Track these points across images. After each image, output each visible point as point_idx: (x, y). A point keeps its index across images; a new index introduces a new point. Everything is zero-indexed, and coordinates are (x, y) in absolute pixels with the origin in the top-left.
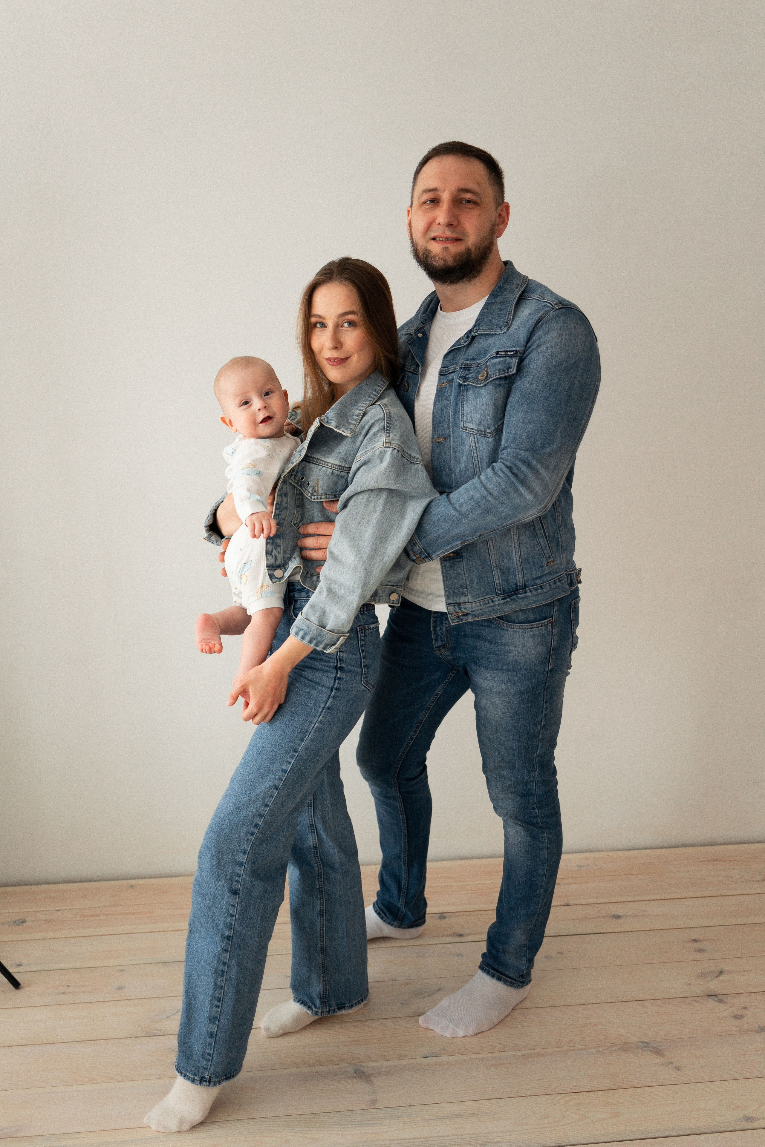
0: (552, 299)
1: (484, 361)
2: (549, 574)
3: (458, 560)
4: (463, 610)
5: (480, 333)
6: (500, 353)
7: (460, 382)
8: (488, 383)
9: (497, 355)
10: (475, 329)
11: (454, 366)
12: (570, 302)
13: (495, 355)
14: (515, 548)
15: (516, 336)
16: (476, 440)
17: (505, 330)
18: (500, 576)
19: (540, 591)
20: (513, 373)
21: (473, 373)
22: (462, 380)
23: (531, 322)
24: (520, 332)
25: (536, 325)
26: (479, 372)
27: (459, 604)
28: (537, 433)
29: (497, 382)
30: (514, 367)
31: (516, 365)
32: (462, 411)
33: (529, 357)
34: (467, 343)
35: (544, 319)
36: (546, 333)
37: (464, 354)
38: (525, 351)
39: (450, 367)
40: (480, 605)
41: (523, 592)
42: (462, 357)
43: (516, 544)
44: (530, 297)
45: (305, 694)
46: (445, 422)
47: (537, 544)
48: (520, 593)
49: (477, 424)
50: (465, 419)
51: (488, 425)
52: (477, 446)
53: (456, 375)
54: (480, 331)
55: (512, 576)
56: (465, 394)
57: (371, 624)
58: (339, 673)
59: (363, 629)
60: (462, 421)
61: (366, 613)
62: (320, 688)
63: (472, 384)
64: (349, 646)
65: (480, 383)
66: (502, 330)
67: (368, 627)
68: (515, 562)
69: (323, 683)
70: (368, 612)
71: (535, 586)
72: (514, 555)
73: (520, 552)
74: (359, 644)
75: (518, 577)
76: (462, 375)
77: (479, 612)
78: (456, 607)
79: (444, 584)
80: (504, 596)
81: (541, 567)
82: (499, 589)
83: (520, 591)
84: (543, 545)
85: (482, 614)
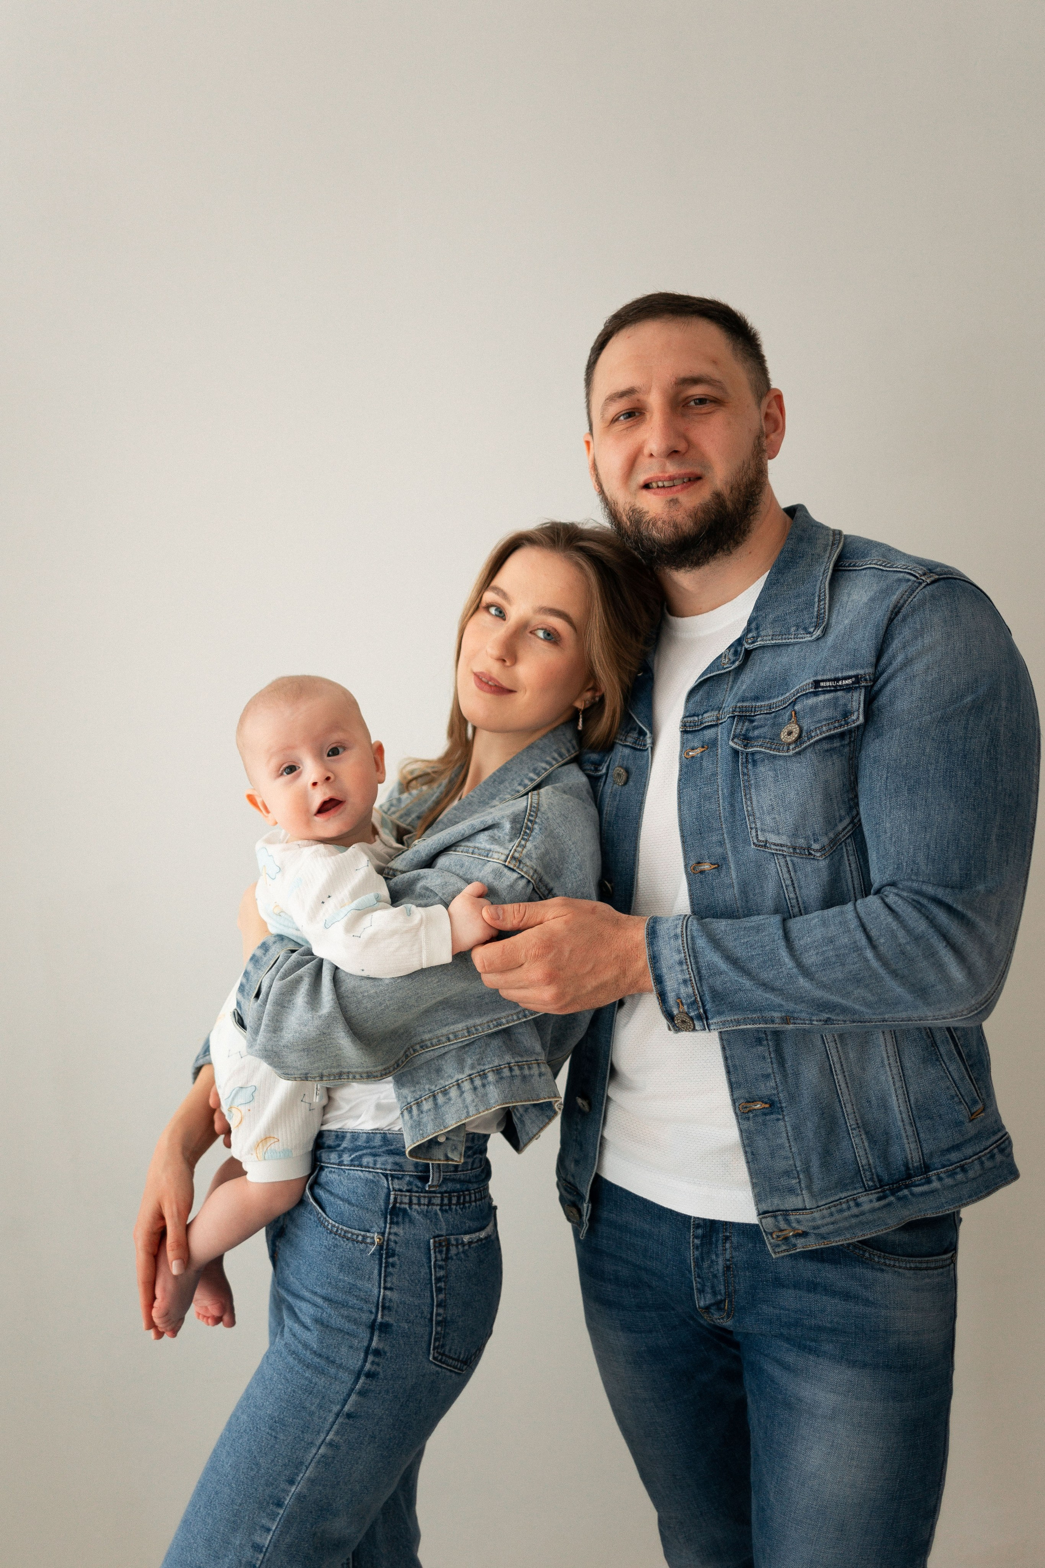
0: (910, 566)
1: (786, 701)
2: (978, 1137)
3: (774, 1116)
4: (794, 1225)
5: (762, 643)
6: (822, 684)
7: (737, 747)
8: (804, 748)
9: (815, 688)
10: (750, 635)
11: (716, 713)
13: (811, 690)
14: (894, 1085)
15: (851, 645)
16: (790, 865)
17: (818, 633)
18: (868, 1151)
19: (960, 1177)
20: (858, 723)
21: (761, 727)
22: (740, 742)
23: (880, 615)
24: (858, 637)
25: (891, 620)
26: (777, 726)
27: (786, 1213)
29: (826, 746)
30: (858, 710)
31: (862, 705)
32: (749, 808)
33: (889, 687)
34: (735, 664)
35: (907, 606)
36: (919, 634)
37: (732, 688)
38: (877, 676)
39: (705, 715)
40: (832, 1214)
41: (923, 1181)
42: (728, 693)
43: (895, 1076)
44: (858, 566)
45: (303, 1381)
46: (711, 830)
47: (942, 1073)
48: (917, 1183)
49: (790, 834)
50: (759, 825)
51: (814, 834)
52: (794, 878)
53: (722, 732)
54: (762, 640)
55: (895, 1149)
56: (751, 773)
57: (466, 1233)
58: (375, 1338)
59: (444, 1244)
60: (751, 828)
61: (456, 1210)
62: (333, 1371)
63: (768, 751)
64: (408, 1278)
65: (785, 748)
66: (810, 633)
67: (457, 1240)
68: (898, 1117)
69: (341, 1359)
70: (462, 1206)
71: (949, 1166)
72: (896, 1103)
73: (908, 1093)
74: (431, 1274)
75: (908, 1150)
76: (738, 731)
77: (831, 1228)
78: (780, 1218)
79: (749, 1169)
80: (882, 1191)
81: (958, 1124)
82: (869, 1177)
83: (916, 1178)
84: (956, 1075)
85: (838, 1232)
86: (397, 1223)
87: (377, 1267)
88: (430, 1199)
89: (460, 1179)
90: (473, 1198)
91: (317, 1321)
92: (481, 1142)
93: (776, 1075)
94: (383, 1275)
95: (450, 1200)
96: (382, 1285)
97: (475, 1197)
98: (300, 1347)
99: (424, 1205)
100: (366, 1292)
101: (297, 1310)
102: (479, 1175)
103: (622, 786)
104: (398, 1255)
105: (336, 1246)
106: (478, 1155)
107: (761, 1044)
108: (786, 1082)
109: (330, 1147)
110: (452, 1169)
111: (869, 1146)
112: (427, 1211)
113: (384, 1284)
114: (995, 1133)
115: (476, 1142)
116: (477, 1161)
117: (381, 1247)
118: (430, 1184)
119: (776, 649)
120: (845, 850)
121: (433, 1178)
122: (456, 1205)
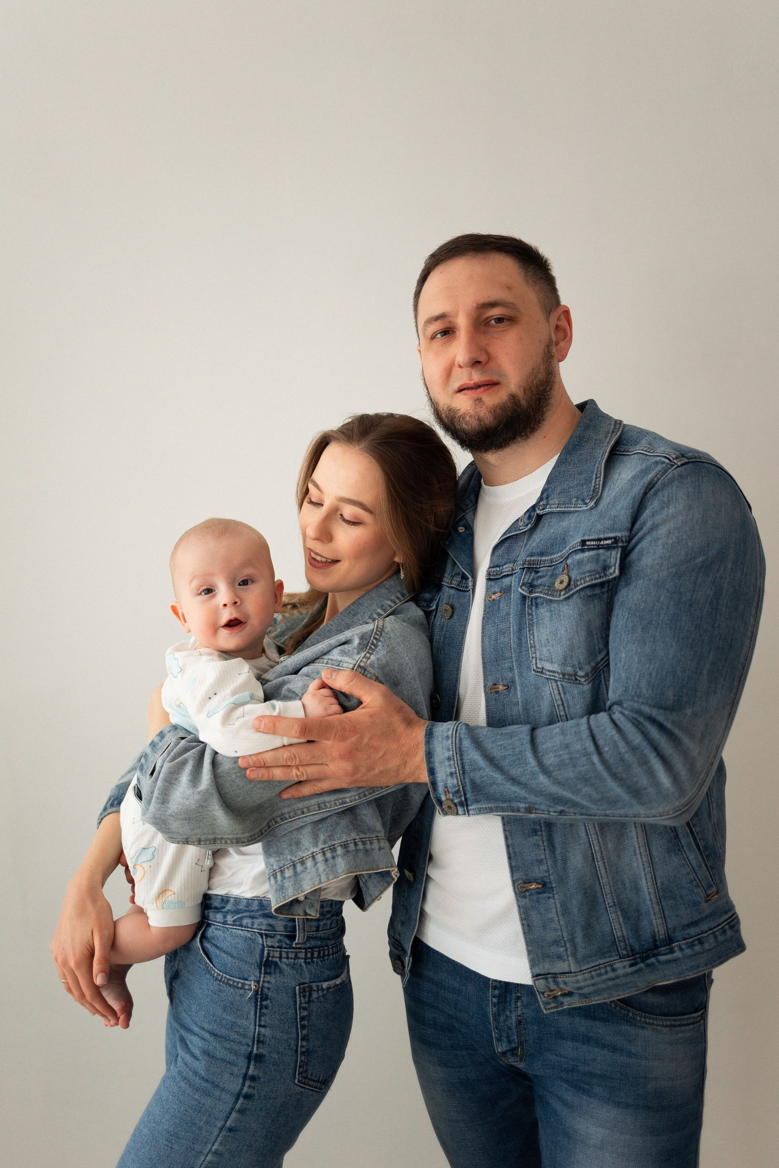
0: (669, 450)
1: (561, 557)
2: (712, 915)
3: (545, 895)
4: (562, 986)
5: (550, 510)
6: (588, 543)
7: (524, 593)
8: (572, 595)
9: (583, 546)
10: (542, 503)
11: (511, 565)
13: (579, 548)
14: (644, 871)
16: (561, 689)
17: (592, 504)
18: (622, 923)
19: (697, 948)
20: (613, 575)
21: (544, 577)
22: (526, 589)
23: (638, 489)
25: (645, 494)
26: (554, 576)
27: (555, 976)
29: (589, 592)
30: (615, 565)
31: (618, 561)
32: (532, 642)
33: (638, 548)
34: (530, 526)
35: (659, 483)
36: (665, 505)
37: (526, 545)
38: (630, 539)
39: (505, 567)
40: (592, 977)
41: (667, 951)
42: (523, 549)
43: (645, 863)
44: (630, 452)
45: (193, 1102)
46: (504, 658)
47: (683, 862)
48: (662, 952)
49: (561, 663)
50: (538, 654)
51: (579, 664)
52: (564, 699)
53: (515, 581)
54: (550, 508)
55: (644, 923)
56: (534, 613)
57: (325, 981)
58: (252, 1067)
59: (307, 990)
60: (533, 658)
61: (317, 962)
62: (217, 1093)
63: (545, 596)
64: (278, 1018)
65: (558, 594)
66: (586, 504)
67: (318, 986)
68: (647, 897)
69: (224, 1083)
70: (322, 959)
71: (689, 939)
72: (645, 884)
73: (655, 877)
74: (297, 1014)
75: (655, 924)
76: (526, 580)
77: (592, 989)
78: (550, 980)
79: (526, 938)
80: (633, 959)
81: (696, 904)
82: (623, 947)
83: (662, 949)
84: (694, 863)
85: (597, 992)
86: (270, 973)
87: (253, 1009)
88: (296, 953)
89: (320, 937)
90: (331, 952)
91: (206, 1053)
92: (338, 906)
93: (548, 861)
94: (258, 1015)
95: (312, 954)
96: (257, 1023)
97: (333, 951)
98: (191, 1074)
99: (291, 958)
100: (245, 1029)
101: (188, 1043)
102: (336, 932)
103: (448, 619)
104: (270, 999)
105: (220, 991)
106: (335, 918)
107: (536, 835)
108: (556, 866)
109: (216, 908)
110: (314, 929)
111: (624, 921)
112: (294, 964)
113: (259, 1022)
114: (726, 912)
115: (334, 907)
116: (334, 921)
117: (256, 992)
118: (296, 942)
119: (561, 515)
120: (602, 676)
121: (299, 937)
122: (317, 959)
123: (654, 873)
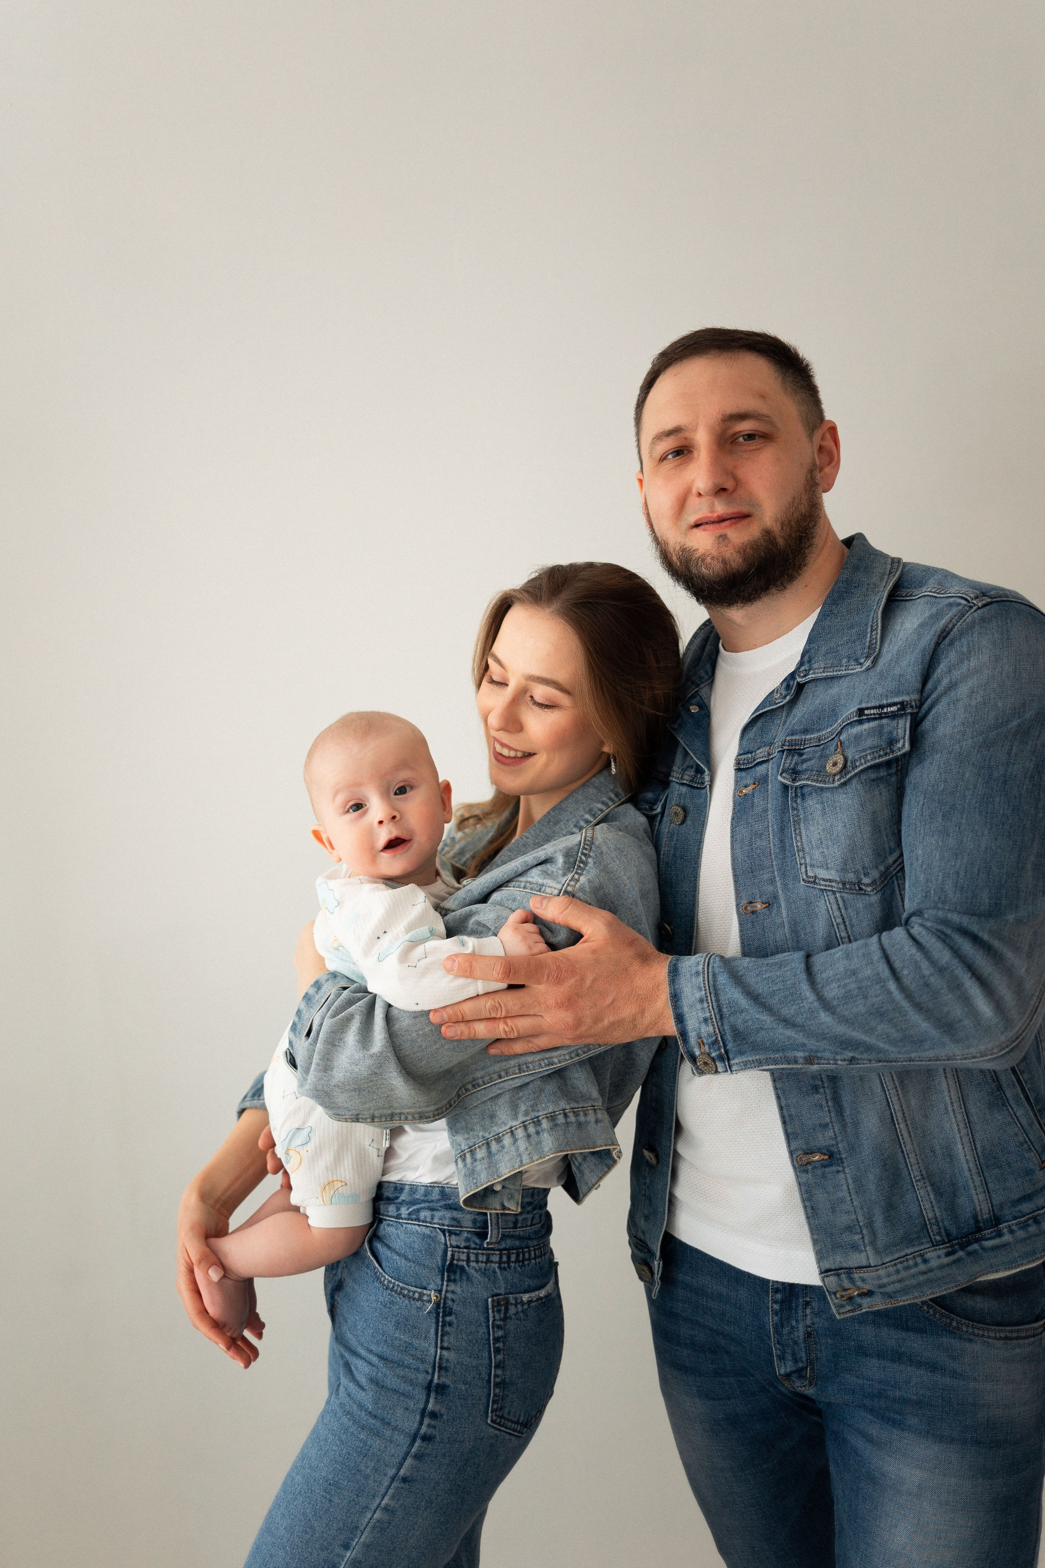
0: (965, 590)
1: (832, 732)
3: (833, 1168)
4: (859, 1284)
5: (814, 675)
6: (866, 711)
7: (787, 781)
8: (850, 779)
9: (859, 716)
10: (802, 669)
11: (765, 749)
12: (1004, 590)
13: (855, 718)
14: (960, 1133)
15: (897, 672)
16: (840, 902)
17: (868, 663)
18: (934, 1201)
19: (1033, 1229)
20: (903, 751)
21: (810, 759)
22: (788, 777)
23: (927, 640)
24: (902, 663)
25: (937, 644)
26: (825, 757)
27: (849, 1271)
28: (978, 875)
29: (872, 775)
30: (903, 738)
31: (907, 733)
32: (799, 844)
33: (932, 714)
34: (788, 698)
35: (955, 630)
36: (965, 657)
37: (785, 722)
38: (921, 703)
39: (756, 752)
40: (899, 1271)
41: (994, 1234)
42: (781, 727)
44: (914, 595)
45: (358, 1443)
46: (762, 867)
47: (1009, 1119)
48: (987, 1236)
49: (840, 869)
50: (808, 860)
51: (864, 868)
52: (845, 917)
53: (772, 768)
54: (814, 673)
55: (962, 1200)
56: (800, 807)
57: (525, 1292)
58: (432, 1400)
59: (502, 1303)
60: (801, 864)
61: (515, 1268)
62: (388, 1433)
63: (815, 784)
64: (466, 1338)
65: (831, 779)
66: (861, 664)
67: (516, 1299)
68: (965, 1166)
69: (397, 1421)
70: (521, 1264)
71: (1021, 1218)
72: (962, 1152)
73: (974, 1141)
74: (489, 1334)
75: (976, 1201)
76: (787, 765)
77: (898, 1286)
78: (843, 1276)
79: (809, 1224)
80: (950, 1247)
81: (1029, 1172)
82: (936, 1231)
83: (986, 1232)
84: (1024, 1122)
85: (905, 1291)
86: (455, 1281)
87: (434, 1326)
88: (488, 1256)
89: (519, 1235)
90: (533, 1256)
91: (372, 1380)
92: (542, 1196)
93: (835, 1125)
94: (440, 1334)
95: (509, 1257)
96: (439, 1344)
97: (535, 1254)
98: (355, 1407)
99: (482, 1262)
100: (423, 1352)
101: (353, 1369)
102: (540, 1230)
103: (679, 825)
104: (456, 1314)
105: (392, 1303)
106: (538, 1211)
107: (817, 1092)
108: (845, 1131)
109: (388, 1199)
110: (511, 1225)
111: (936, 1199)
112: (485, 1269)
113: (441, 1343)
115: (536, 1197)
116: (537, 1216)
117: (438, 1305)
118: (488, 1240)
119: (829, 681)
120: (896, 884)
121: (491, 1234)
122: (515, 1263)
123: (972, 1136)
